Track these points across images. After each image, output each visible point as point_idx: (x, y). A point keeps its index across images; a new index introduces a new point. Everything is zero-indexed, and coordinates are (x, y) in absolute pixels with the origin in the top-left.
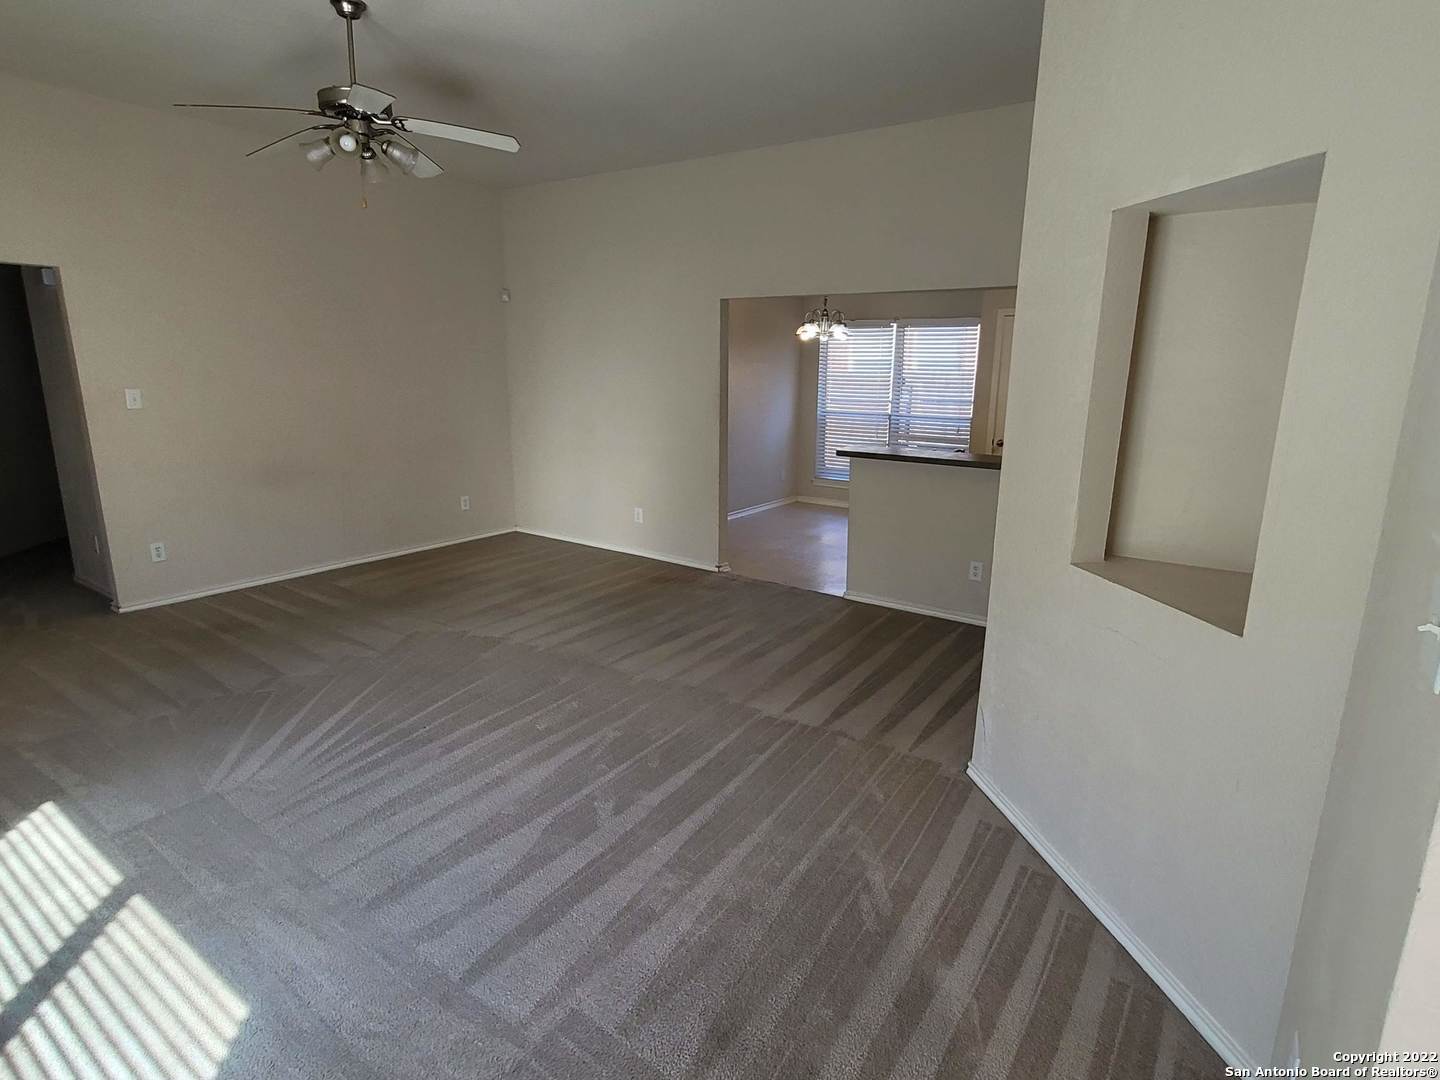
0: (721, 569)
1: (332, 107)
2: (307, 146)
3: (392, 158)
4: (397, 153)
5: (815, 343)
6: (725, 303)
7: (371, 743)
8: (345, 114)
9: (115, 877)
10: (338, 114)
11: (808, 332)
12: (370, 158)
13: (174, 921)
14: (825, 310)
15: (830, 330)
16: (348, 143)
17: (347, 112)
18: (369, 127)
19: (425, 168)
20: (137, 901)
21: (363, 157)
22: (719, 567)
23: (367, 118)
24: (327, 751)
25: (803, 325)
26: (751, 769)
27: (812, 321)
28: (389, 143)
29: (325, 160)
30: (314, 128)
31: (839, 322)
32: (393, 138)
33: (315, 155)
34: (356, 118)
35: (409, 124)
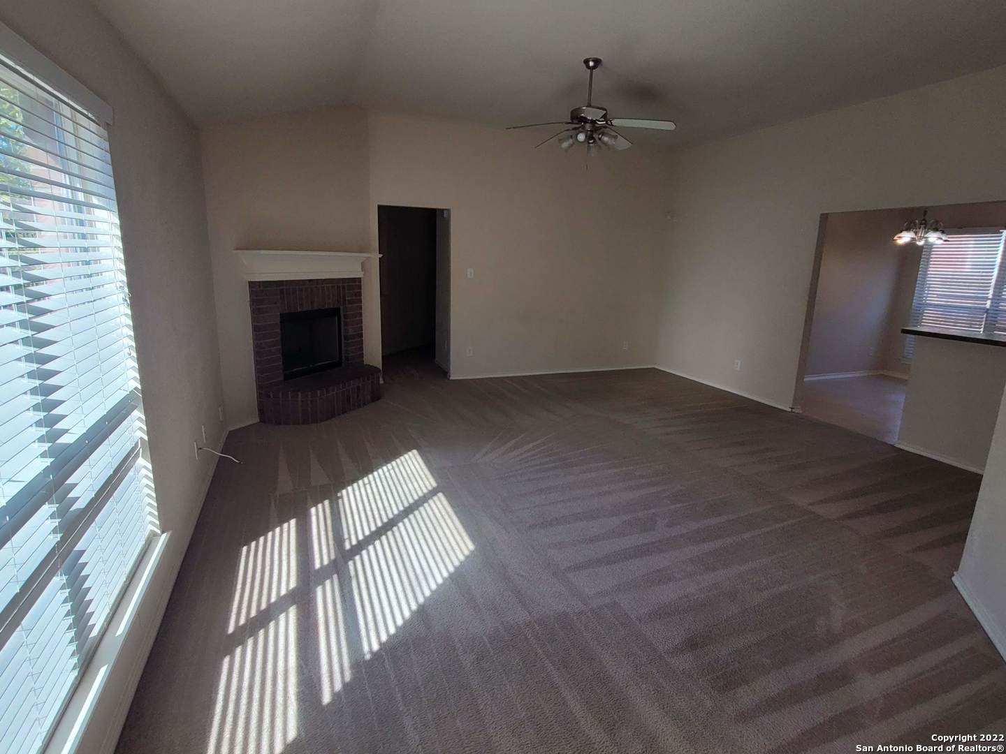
0: (793, 410)
1: (577, 118)
2: (561, 141)
3: (604, 143)
4: (606, 139)
5: (911, 246)
6: (824, 217)
7: (548, 459)
8: (582, 121)
9: (434, 484)
10: (579, 121)
11: (905, 238)
12: (592, 143)
13: (452, 506)
14: (924, 220)
15: (926, 236)
16: (581, 137)
17: (584, 120)
18: (594, 126)
19: (622, 144)
20: (440, 495)
21: (589, 143)
22: (792, 408)
23: (593, 122)
24: (526, 458)
25: (901, 232)
26: (768, 529)
27: (908, 229)
28: (603, 134)
29: (571, 146)
30: (568, 130)
31: (936, 230)
32: (606, 130)
33: (565, 145)
34: (587, 122)
35: (615, 122)
